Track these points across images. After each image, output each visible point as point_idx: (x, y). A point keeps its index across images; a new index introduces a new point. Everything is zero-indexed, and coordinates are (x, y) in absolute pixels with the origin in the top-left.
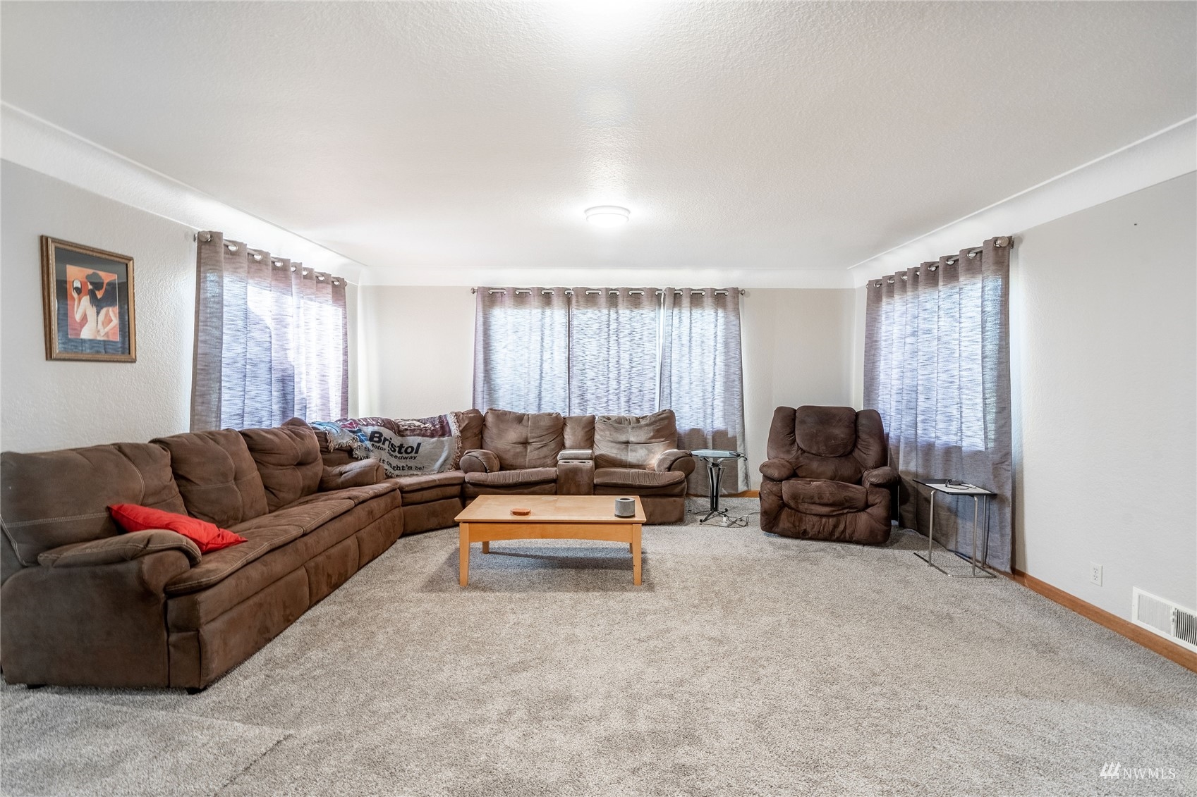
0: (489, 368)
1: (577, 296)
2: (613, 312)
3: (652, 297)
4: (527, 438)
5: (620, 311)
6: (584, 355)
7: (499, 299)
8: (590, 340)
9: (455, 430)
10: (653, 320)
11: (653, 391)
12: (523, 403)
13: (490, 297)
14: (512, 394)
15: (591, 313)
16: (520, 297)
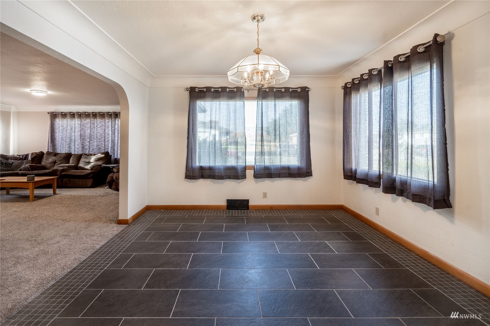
0: (53, 138)
1: (83, 115)
2: (96, 120)
3: (108, 115)
4: (56, 161)
5: (97, 120)
6: (85, 134)
7: (58, 116)
8: (88, 129)
9: (30, 158)
10: (108, 122)
11: (108, 146)
12: (65, 150)
13: (54, 116)
14: (61, 147)
15: (88, 120)
16: (64, 115)
